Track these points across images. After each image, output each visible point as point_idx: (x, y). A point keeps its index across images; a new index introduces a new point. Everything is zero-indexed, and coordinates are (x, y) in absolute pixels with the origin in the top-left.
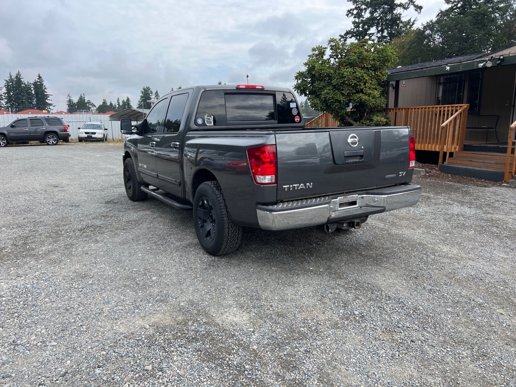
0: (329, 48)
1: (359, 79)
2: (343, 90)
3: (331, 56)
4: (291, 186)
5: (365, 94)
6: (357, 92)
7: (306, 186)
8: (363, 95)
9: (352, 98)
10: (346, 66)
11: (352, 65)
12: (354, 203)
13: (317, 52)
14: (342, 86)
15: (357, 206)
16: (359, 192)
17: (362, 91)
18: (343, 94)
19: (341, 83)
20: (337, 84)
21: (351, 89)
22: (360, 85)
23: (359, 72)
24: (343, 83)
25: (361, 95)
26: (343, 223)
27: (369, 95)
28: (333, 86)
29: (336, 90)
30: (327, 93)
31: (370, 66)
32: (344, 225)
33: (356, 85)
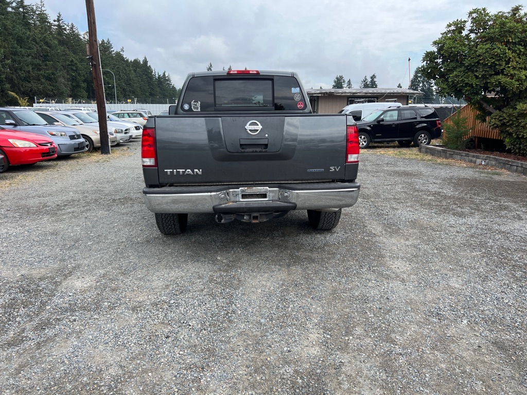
0: (470, 21)
1: (499, 57)
2: (477, 71)
3: (471, 31)
4: (175, 170)
5: (507, 75)
6: (497, 74)
7: (193, 172)
8: (503, 77)
9: (488, 81)
10: (486, 41)
11: (491, 39)
12: (264, 196)
13: (453, 28)
14: (476, 67)
15: (267, 199)
16: (269, 185)
17: (502, 72)
18: (477, 77)
19: (475, 63)
20: (470, 64)
21: (488, 69)
22: (500, 65)
23: (499, 48)
24: (478, 62)
25: (500, 77)
26: (244, 216)
27: (512, 76)
28: (465, 67)
29: (469, 71)
30: (457, 76)
31: (517, 40)
32: (245, 218)
33: (493, 65)
